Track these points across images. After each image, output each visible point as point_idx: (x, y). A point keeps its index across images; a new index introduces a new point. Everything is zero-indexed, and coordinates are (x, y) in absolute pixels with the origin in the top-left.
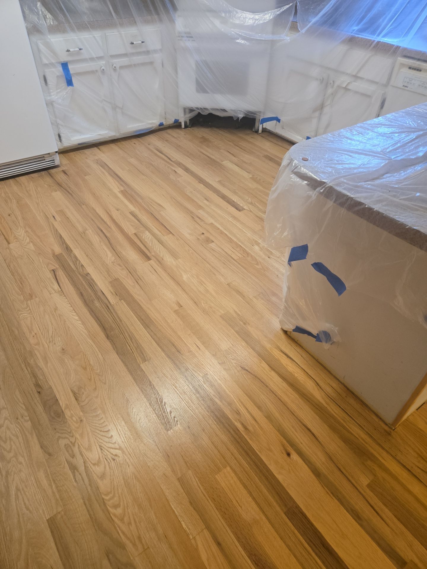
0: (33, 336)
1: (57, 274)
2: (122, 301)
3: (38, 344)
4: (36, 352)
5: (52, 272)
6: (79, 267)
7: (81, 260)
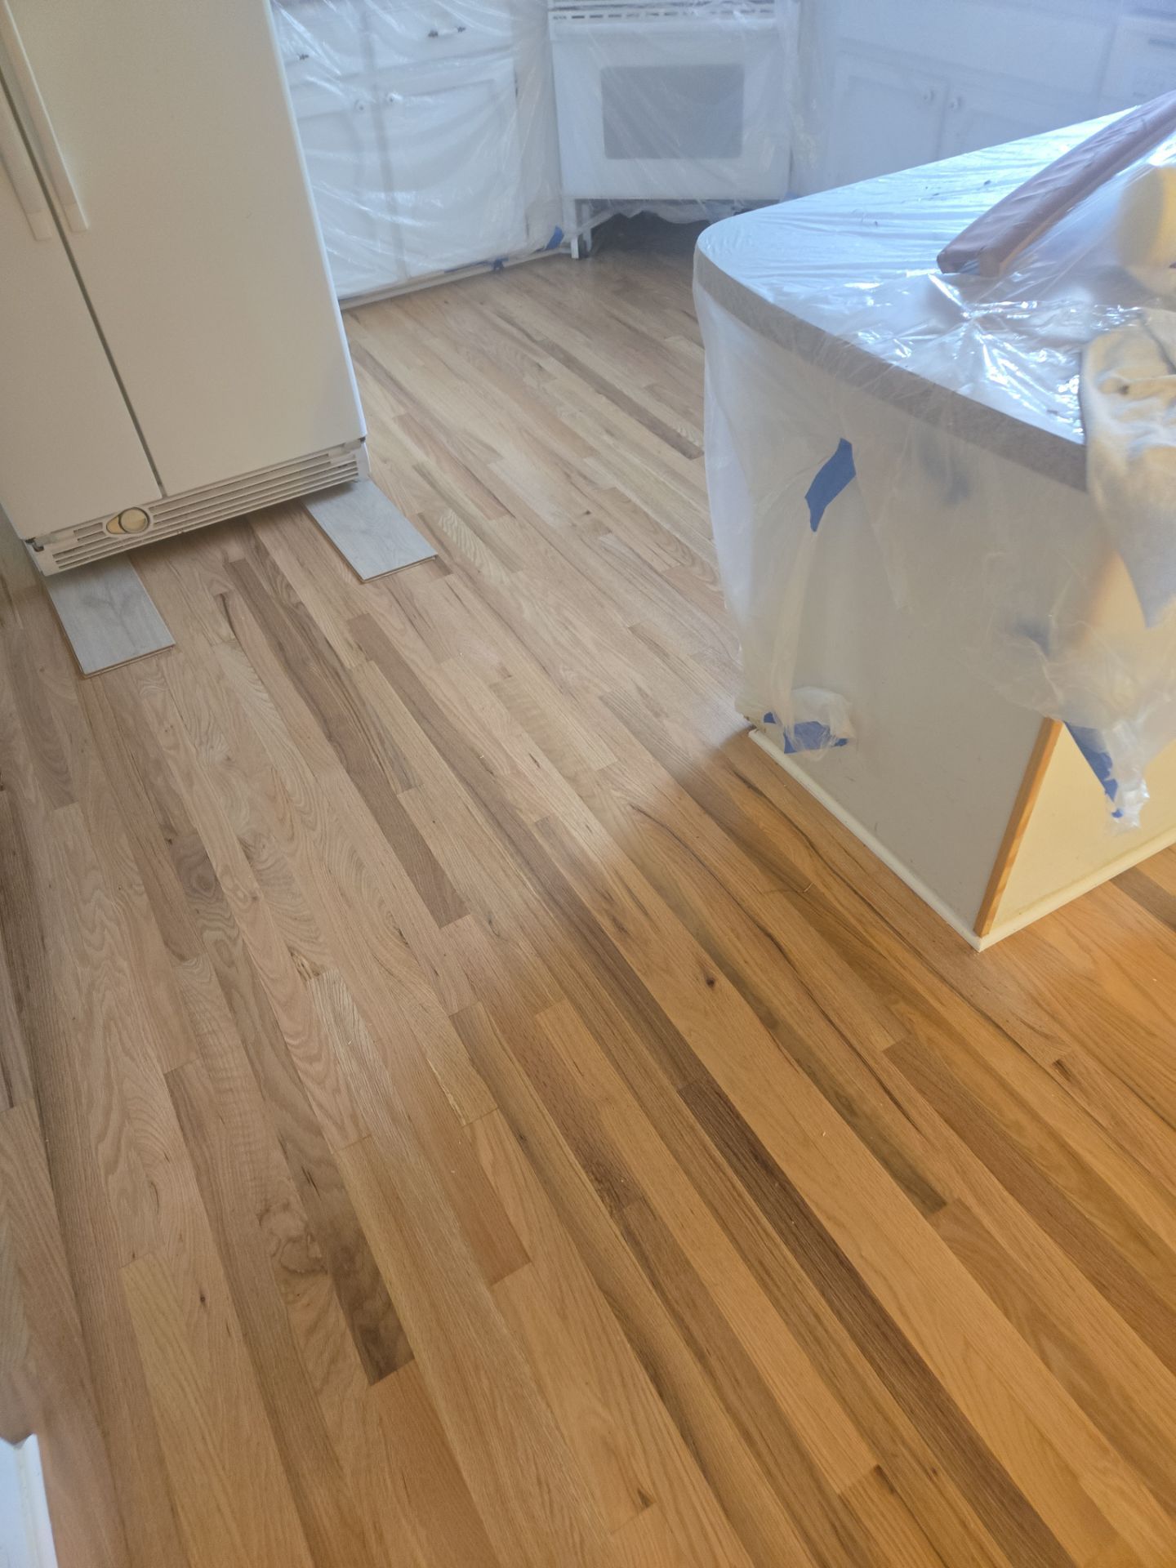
0: (166, 731)
1: (230, 603)
2: (373, 663)
3: (176, 747)
4: (170, 762)
5: (220, 599)
6: (281, 587)
7: (286, 574)
